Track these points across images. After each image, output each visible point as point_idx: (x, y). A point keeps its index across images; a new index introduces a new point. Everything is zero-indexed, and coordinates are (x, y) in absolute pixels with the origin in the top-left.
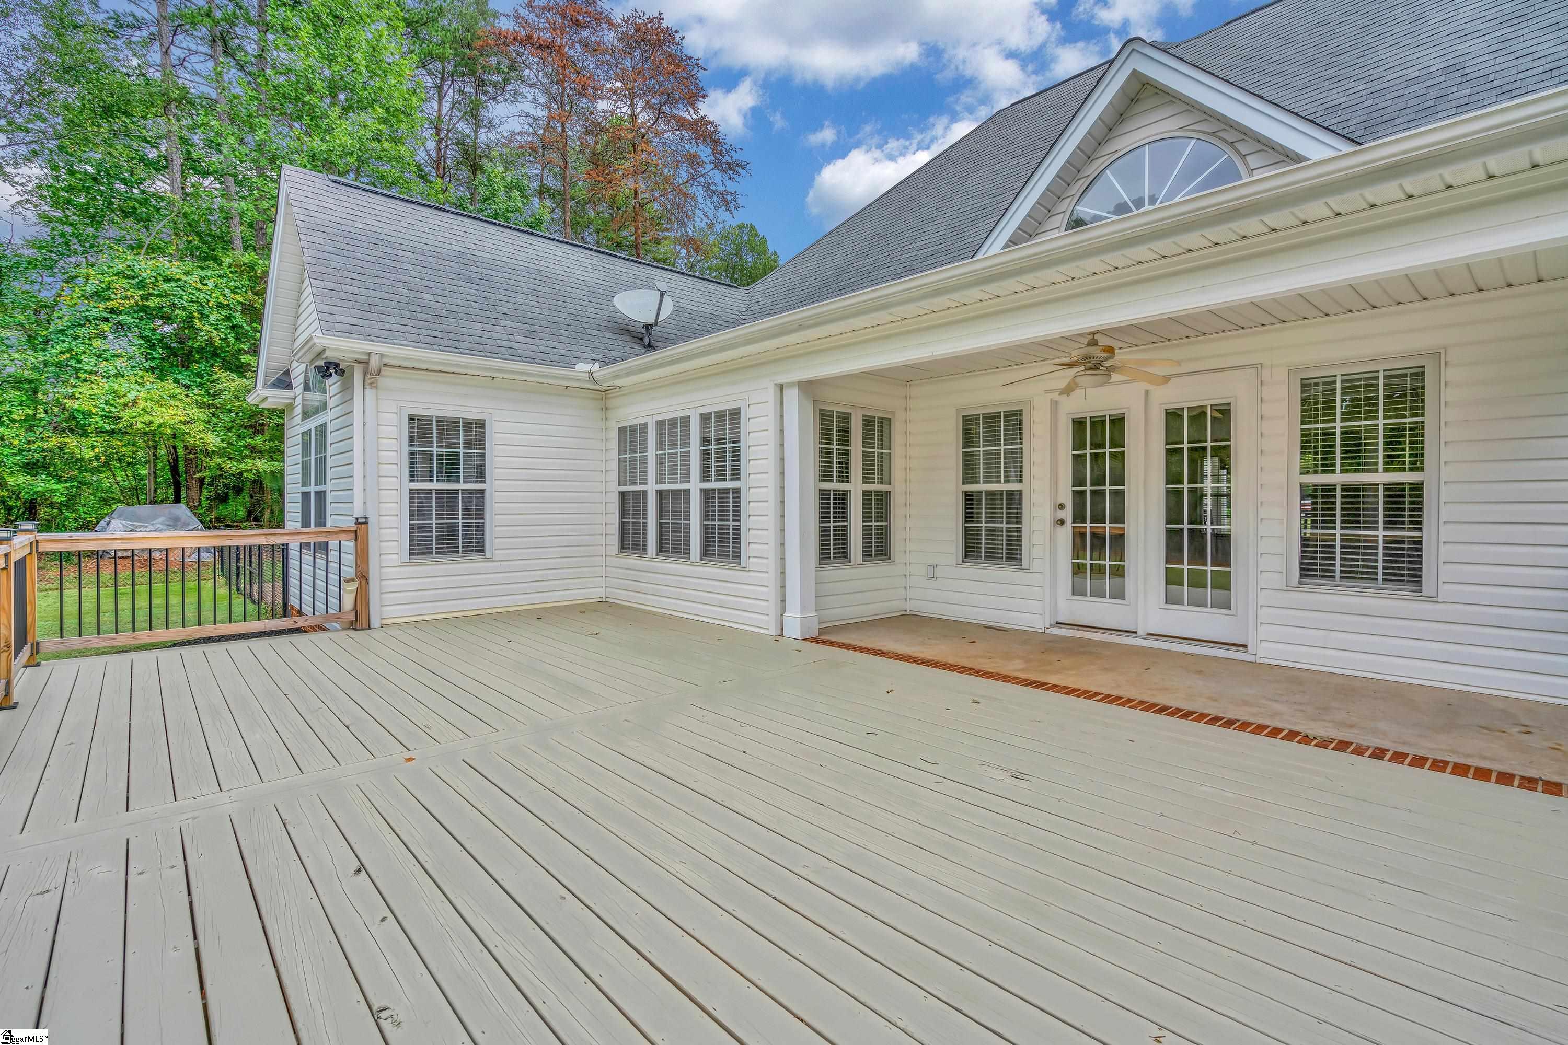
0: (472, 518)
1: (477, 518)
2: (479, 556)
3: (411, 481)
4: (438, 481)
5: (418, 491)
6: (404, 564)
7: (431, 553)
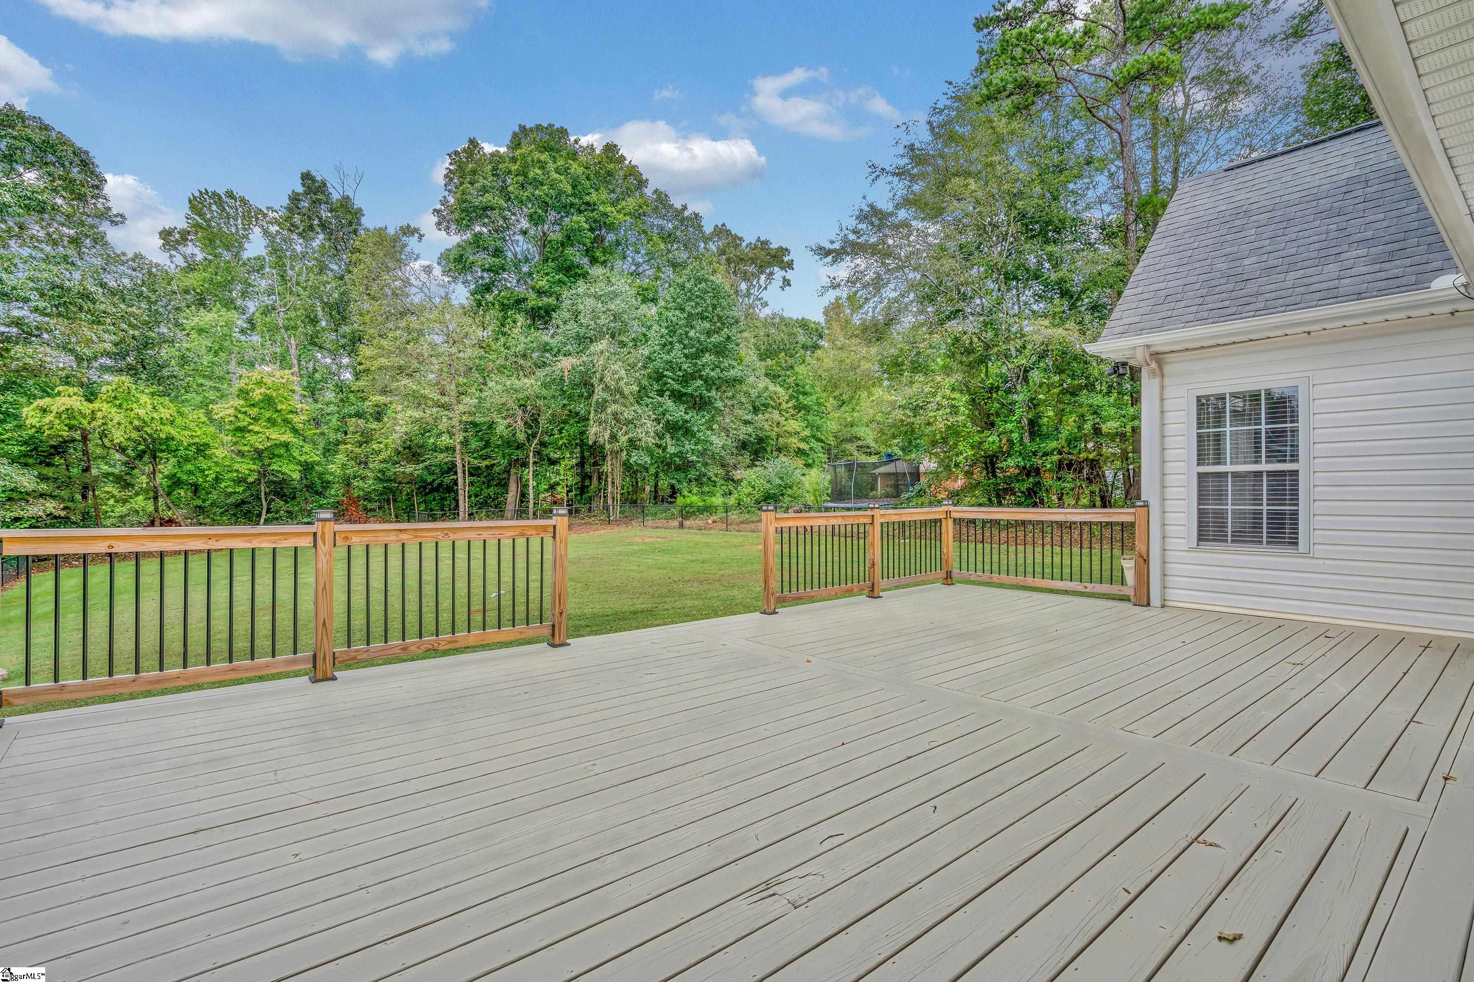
0: (1285, 505)
1: (1290, 505)
2: (1290, 550)
3: (1199, 464)
4: (1231, 464)
5: (1207, 475)
6: (1190, 550)
7: (1226, 541)
